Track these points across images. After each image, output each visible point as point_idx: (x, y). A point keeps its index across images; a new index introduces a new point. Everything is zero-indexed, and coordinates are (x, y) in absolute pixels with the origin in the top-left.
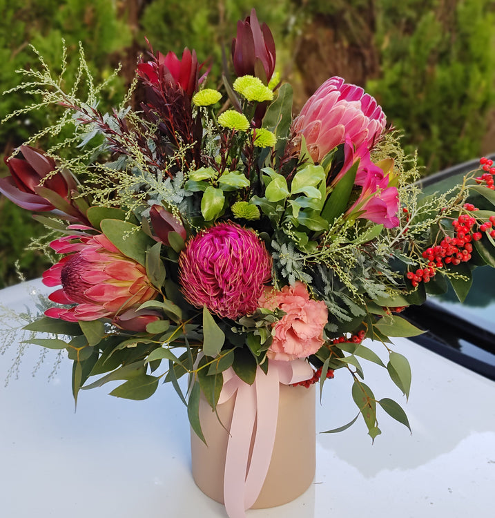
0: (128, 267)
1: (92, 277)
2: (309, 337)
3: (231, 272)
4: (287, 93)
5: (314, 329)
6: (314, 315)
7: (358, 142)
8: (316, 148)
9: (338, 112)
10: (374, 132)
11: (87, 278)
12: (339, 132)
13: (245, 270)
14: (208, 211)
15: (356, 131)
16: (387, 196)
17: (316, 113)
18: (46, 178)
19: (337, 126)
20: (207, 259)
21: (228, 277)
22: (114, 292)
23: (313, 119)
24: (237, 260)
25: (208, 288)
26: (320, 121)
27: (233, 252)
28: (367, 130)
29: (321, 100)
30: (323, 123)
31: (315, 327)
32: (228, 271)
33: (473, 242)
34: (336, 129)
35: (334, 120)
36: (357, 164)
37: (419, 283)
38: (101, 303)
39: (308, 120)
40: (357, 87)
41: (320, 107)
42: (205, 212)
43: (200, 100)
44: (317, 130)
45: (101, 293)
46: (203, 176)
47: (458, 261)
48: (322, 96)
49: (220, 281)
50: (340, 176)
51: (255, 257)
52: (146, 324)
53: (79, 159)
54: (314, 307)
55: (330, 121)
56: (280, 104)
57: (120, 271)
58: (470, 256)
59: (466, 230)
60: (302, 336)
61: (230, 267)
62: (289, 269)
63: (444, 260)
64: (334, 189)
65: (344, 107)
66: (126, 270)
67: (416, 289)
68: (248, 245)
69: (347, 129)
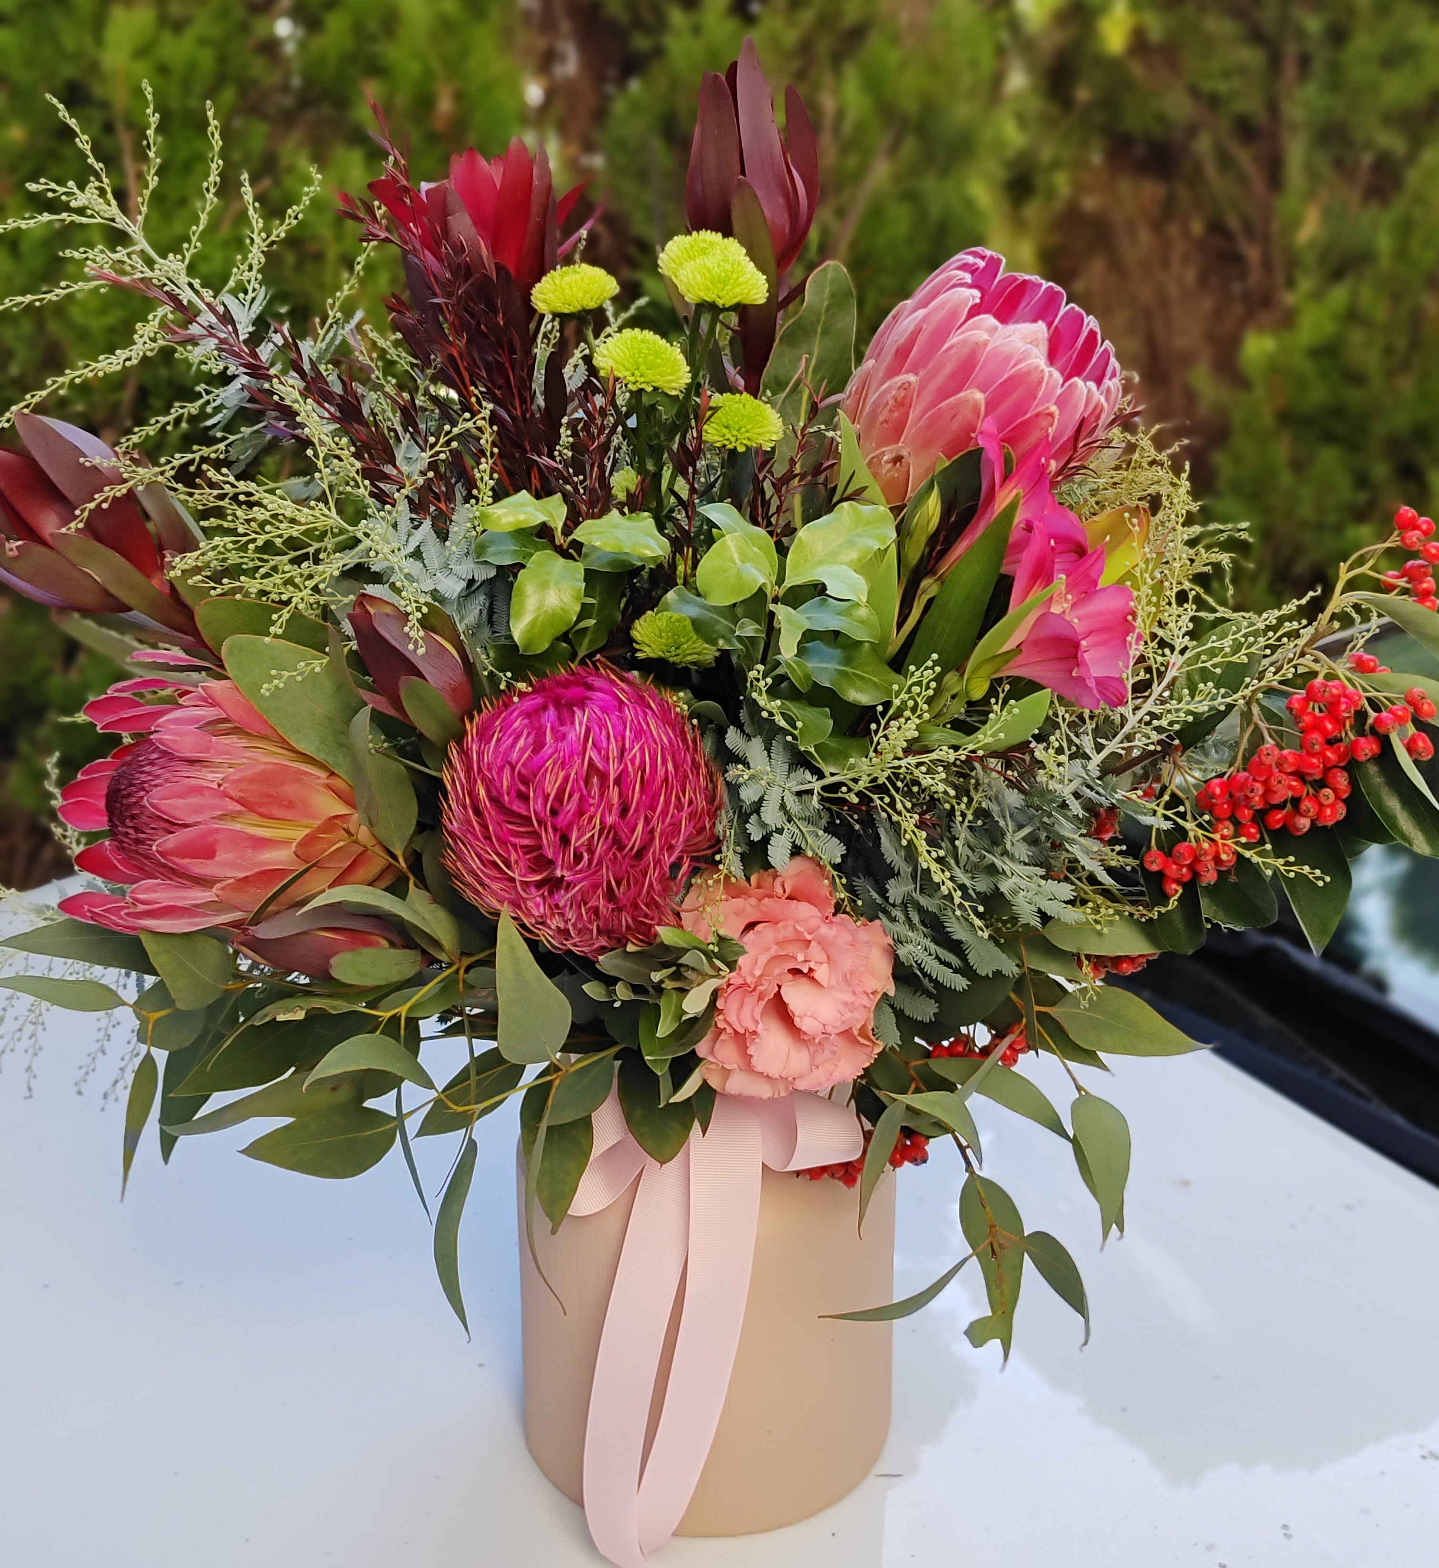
0: (298, 781)
1: (180, 802)
2: (829, 1029)
3: (580, 813)
4: (833, 296)
5: (846, 1004)
6: (847, 962)
7: (1024, 446)
8: (898, 459)
9: (966, 351)
10: (1077, 417)
11: (165, 804)
12: (966, 414)
13: (624, 811)
14: (533, 623)
15: (1021, 408)
16: (1100, 613)
17: (902, 353)
18: (92, 505)
19: (962, 394)
20: (513, 768)
21: (570, 826)
22: (250, 853)
23: (894, 371)
24: (604, 776)
25: (513, 857)
26: (912, 378)
27: (590, 753)
28: (1054, 409)
29: (921, 312)
30: (922, 386)
31: (849, 998)
32: (571, 806)
33: (1352, 767)
34: (958, 404)
35: (953, 376)
36: (1012, 508)
37: (1185, 886)
38: (205, 882)
39: (880, 374)
40: (1046, 284)
41: (916, 333)
42: (519, 629)
43: (550, 296)
44: (903, 405)
45: (208, 853)
46: (522, 517)
47: (1304, 824)
48: (924, 304)
49: (548, 838)
50: (961, 548)
51: (661, 772)
52: (333, 954)
53: (197, 456)
54: (848, 937)
55: (941, 378)
56: (814, 326)
57: (272, 791)
58: (1342, 811)
59: (1329, 726)
60: (805, 1024)
61: (576, 796)
62: (771, 815)
63: (1260, 817)
64: (943, 583)
65: (985, 336)
66: (291, 790)
67: (1173, 903)
68: (639, 733)
69: (991, 406)
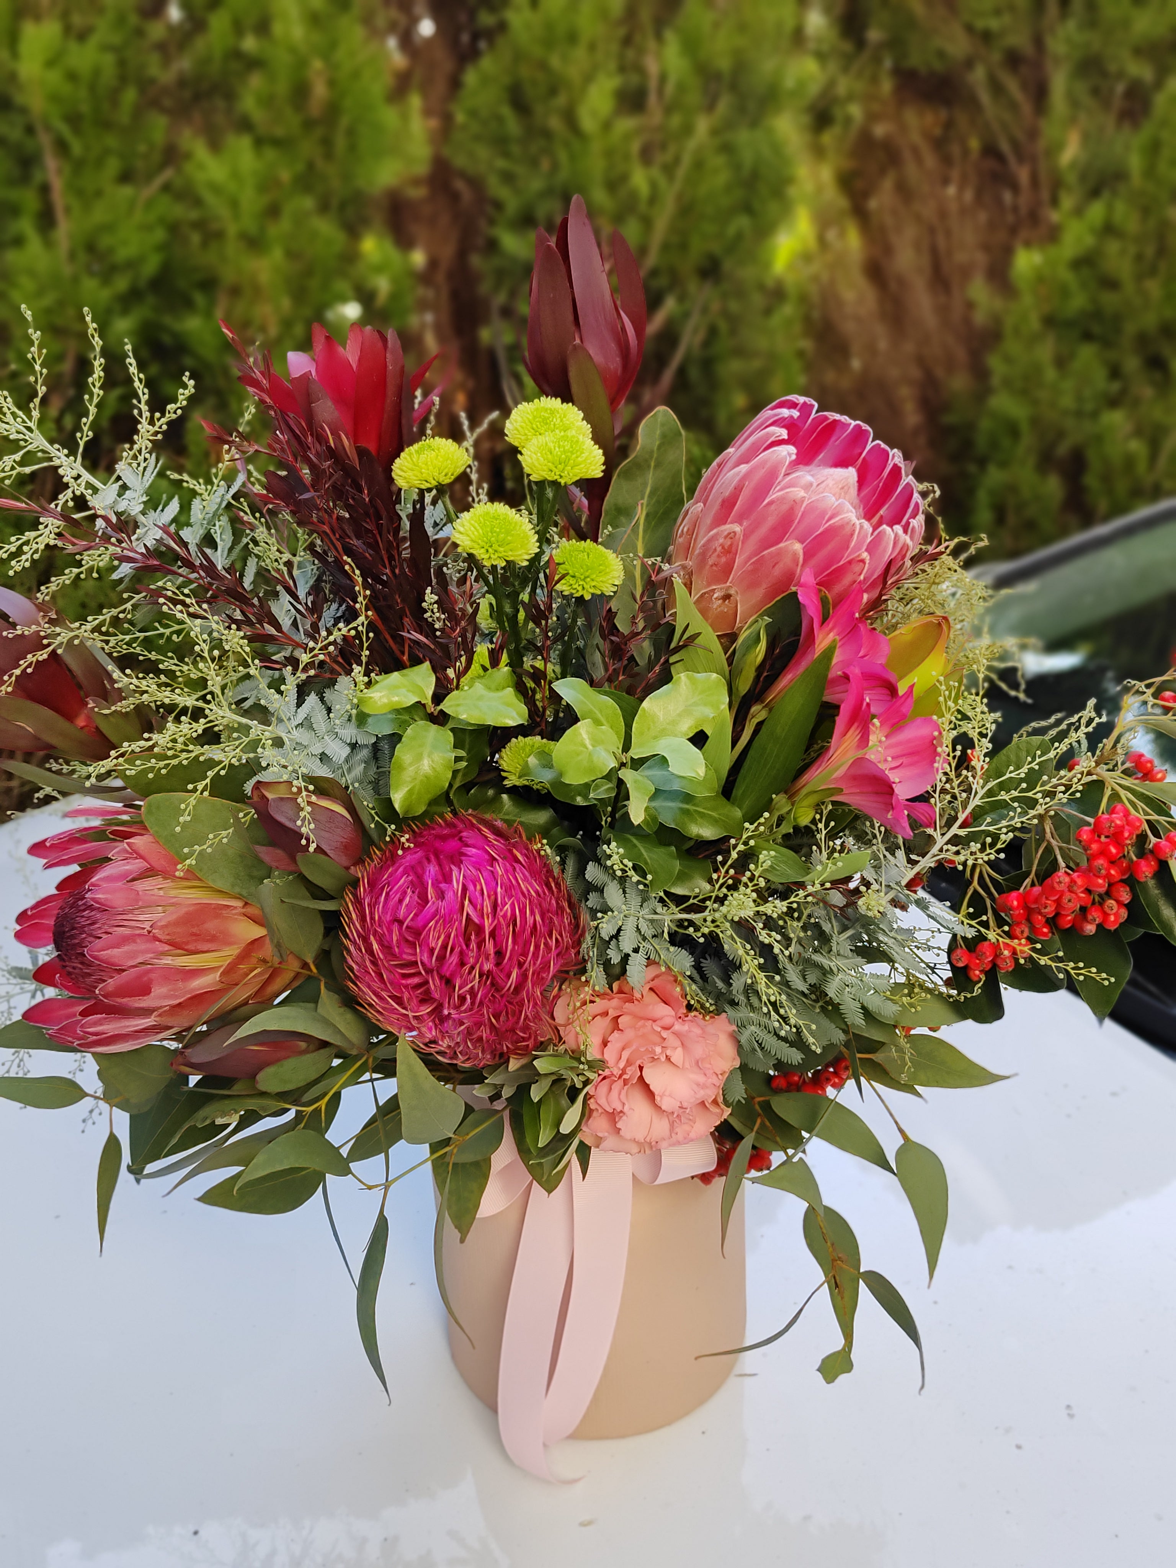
0: (218, 916)
1: (115, 952)
2: (685, 1105)
3: (462, 964)
4: (664, 436)
5: (698, 1085)
6: (699, 1050)
7: (838, 588)
8: (727, 597)
9: (785, 508)
10: (886, 558)
11: (104, 954)
12: (787, 561)
13: (500, 954)
14: (410, 792)
15: (833, 558)
16: (909, 741)
17: (728, 504)
18: (17, 672)
19: (782, 545)
20: (401, 923)
21: (453, 975)
22: (180, 984)
23: (722, 518)
24: (480, 929)
25: (406, 996)
26: (737, 528)
27: (468, 907)
28: (865, 555)
29: (744, 468)
30: (746, 535)
31: (701, 1079)
32: (453, 960)
33: (1132, 882)
34: (779, 553)
35: (774, 529)
36: (828, 654)
37: (986, 973)
38: (146, 1012)
39: (708, 521)
40: (854, 423)
41: (738, 489)
42: (398, 798)
43: (409, 474)
44: (730, 551)
45: (145, 990)
46: (396, 699)
47: (1090, 929)
48: (745, 459)
49: (434, 984)
50: (784, 681)
51: (530, 920)
52: (261, 1068)
53: (107, 617)
54: (697, 1031)
55: (763, 530)
56: (647, 462)
57: (194, 930)
58: (1124, 914)
59: (1113, 850)
60: (666, 1104)
61: (457, 950)
62: (627, 943)
63: (1053, 922)
64: (770, 710)
65: (802, 493)
66: (211, 926)
67: (977, 991)
68: (509, 889)
69: (808, 554)
